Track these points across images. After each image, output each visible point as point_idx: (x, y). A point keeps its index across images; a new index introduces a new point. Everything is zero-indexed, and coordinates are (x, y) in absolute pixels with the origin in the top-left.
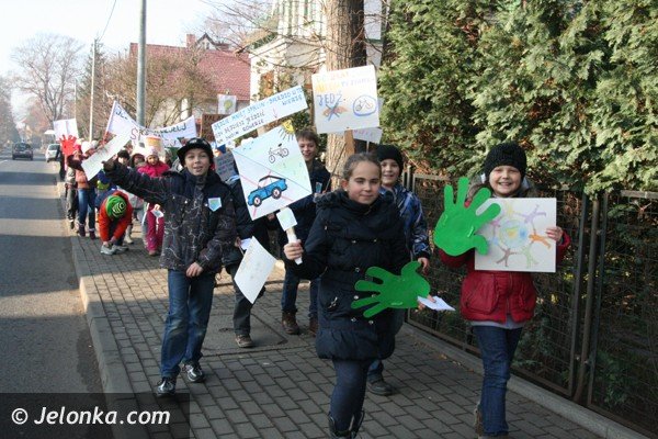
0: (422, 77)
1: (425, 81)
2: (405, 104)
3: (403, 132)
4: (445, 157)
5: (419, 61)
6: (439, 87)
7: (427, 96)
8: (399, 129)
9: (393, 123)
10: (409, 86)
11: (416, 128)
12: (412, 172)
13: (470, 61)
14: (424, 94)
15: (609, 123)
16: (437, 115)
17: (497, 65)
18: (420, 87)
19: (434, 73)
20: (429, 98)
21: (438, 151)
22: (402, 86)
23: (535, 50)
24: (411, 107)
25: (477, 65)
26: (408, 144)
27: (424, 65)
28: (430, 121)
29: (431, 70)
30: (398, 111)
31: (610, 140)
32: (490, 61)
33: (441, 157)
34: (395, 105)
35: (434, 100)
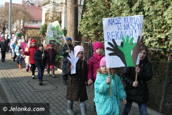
0: (95, 17)
1: (96, 18)
2: (91, 24)
3: (90, 32)
4: (101, 38)
5: (94, 13)
6: (100, 20)
7: (97, 22)
8: (89, 31)
9: (87, 29)
10: (92, 19)
11: (93, 30)
12: (91, 42)
13: (108, 13)
14: (96, 21)
15: (144, 31)
16: (99, 27)
17: (115, 15)
18: (95, 20)
19: (99, 16)
20: (97, 23)
21: (99, 37)
22: (90, 19)
23: (125, 11)
24: (92, 25)
25: (110, 14)
26: (91, 35)
27: (96, 14)
28: (97, 29)
29: (98, 15)
30: (89, 26)
31: (144, 35)
32: (114, 13)
33: (100, 39)
34: (88, 24)
35: (98, 23)
